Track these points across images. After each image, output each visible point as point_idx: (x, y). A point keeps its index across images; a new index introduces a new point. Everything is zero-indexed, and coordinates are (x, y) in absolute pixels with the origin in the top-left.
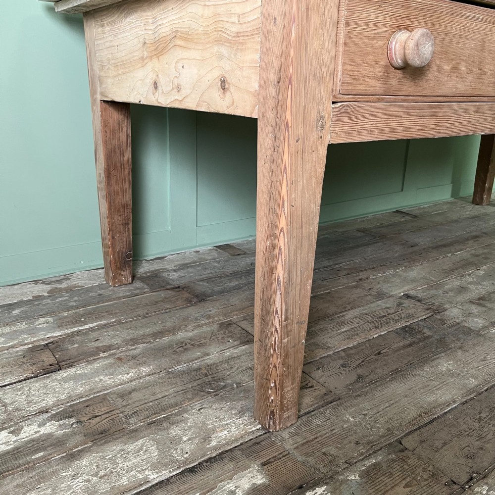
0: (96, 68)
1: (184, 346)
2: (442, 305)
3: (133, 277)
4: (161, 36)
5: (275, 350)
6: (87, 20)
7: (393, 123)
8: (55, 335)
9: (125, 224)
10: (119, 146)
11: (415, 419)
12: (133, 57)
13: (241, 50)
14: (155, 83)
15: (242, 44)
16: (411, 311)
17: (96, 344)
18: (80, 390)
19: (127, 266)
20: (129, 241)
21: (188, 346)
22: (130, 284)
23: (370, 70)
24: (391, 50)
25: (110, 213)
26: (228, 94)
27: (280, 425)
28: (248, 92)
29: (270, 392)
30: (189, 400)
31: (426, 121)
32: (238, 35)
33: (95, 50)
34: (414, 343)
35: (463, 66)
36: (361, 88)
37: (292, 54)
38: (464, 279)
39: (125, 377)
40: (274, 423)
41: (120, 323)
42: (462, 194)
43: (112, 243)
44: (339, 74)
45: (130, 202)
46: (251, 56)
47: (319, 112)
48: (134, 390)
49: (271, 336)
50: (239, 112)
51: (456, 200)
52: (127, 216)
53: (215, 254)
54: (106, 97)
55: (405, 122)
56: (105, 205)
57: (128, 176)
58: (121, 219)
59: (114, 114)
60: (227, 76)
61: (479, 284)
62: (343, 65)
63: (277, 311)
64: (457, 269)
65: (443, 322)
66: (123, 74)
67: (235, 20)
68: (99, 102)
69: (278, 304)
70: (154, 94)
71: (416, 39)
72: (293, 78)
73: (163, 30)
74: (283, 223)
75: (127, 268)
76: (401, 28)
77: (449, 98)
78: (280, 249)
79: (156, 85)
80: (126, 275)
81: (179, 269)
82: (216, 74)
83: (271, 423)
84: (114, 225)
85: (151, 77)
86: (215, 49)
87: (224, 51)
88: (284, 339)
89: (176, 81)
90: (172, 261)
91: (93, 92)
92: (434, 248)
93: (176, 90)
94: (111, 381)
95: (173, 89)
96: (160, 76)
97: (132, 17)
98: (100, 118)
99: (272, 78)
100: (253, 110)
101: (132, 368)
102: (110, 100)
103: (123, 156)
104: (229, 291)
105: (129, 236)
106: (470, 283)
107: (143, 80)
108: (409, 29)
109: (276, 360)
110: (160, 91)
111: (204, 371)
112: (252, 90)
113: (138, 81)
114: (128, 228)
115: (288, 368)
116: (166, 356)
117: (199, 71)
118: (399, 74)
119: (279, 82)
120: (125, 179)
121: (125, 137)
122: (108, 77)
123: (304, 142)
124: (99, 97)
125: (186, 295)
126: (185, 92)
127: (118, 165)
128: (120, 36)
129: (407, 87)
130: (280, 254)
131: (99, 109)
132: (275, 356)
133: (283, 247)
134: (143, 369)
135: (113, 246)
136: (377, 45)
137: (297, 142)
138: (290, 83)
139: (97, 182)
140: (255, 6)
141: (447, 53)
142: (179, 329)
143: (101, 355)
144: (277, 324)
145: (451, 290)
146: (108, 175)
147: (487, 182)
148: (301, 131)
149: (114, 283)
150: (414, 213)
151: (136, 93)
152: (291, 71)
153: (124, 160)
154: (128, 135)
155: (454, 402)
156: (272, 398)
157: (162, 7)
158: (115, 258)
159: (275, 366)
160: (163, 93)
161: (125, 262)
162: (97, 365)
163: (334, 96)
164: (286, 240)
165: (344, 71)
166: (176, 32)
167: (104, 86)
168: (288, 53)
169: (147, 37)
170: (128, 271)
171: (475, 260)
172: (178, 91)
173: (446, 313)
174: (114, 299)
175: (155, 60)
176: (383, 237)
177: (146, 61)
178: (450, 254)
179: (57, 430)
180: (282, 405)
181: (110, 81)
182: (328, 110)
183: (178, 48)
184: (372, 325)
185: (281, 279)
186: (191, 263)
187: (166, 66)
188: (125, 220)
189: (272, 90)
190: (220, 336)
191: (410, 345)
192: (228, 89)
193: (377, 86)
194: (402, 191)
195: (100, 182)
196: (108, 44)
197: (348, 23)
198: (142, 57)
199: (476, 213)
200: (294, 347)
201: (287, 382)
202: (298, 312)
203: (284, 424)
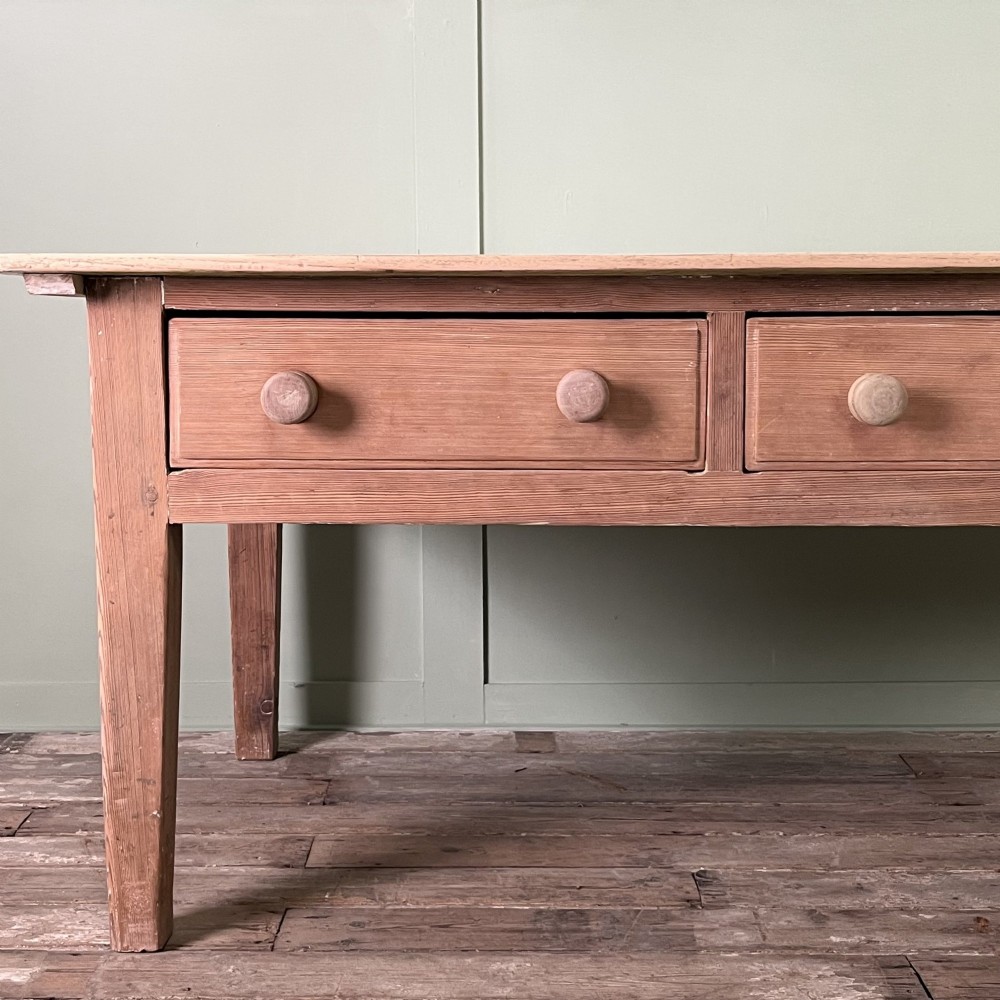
7: (295, 497)
9: (262, 647)
19: (262, 725)
20: (268, 679)
22: (267, 760)
23: (236, 425)
25: (235, 625)
44: (178, 433)
45: (271, 610)
47: (145, 480)
52: (266, 633)
57: (269, 562)
58: (255, 637)
62: (181, 421)
71: (266, 388)
74: (100, 626)
75: (263, 729)
80: (259, 741)
84: (241, 645)
88: (115, 798)
105: (268, 669)
114: (267, 656)
115: (129, 850)
120: (264, 569)
123: (122, 519)
127: (253, 543)
135: (237, 685)
136: (244, 392)
137: (110, 517)
143: (78, 833)
146: (235, 558)
148: (115, 505)
149: (238, 752)
153: (262, 536)
156: (110, 891)
158: (241, 707)
161: (261, 717)
163: (173, 462)
164: (105, 649)
165: (183, 428)
170: (265, 736)
180: (122, 907)
188: (262, 640)
197: (184, 368)
200: (137, 816)
201: (130, 872)
202: (137, 762)
203: (131, 943)
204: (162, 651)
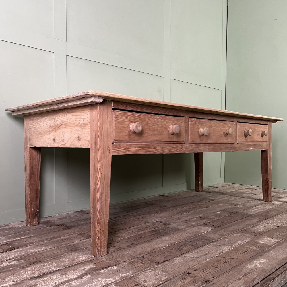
0: (28, 135)
1: (64, 240)
2: (170, 223)
3: (39, 223)
4: (57, 124)
5: (98, 224)
6: (25, 118)
7: (133, 149)
8: (7, 241)
9: (37, 197)
10: (36, 165)
11: (150, 251)
12: (45, 131)
13: (84, 128)
14: (54, 139)
15: (85, 127)
16: (157, 226)
17: (27, 242)
18: (22, 254)
19: (36, 217)
20: (38, 205)
21: (65, 240)
22: (37, 225)
23: (124, 134)
24: (130, 128)
25: (30, 193)
26: (80, 142)
27: (101, 254)
28: (87, 140)
29: (97, 241)
30: (67, 253)
31: (145, 149)
32: (83, 124)
33: (28, 128)
34: (156, 234)
35: (156, 132)
36: (121, 139)
37: (99, 130)
38: (181, 215)
39: (40, 249)
40: (99, 253)
41: (35, 236)
42: (192, 188)
43: (31, 206)
44: (114, 135)
45: (39, 188)
46: (87, 130)
47: (108, 145)
48: (44, 252)
49: (96, 219)
50: (84, 147)
51: (189, 190)
52: (38, 194)
53: (76, 214)
54: (32, 145)
55: (137, 149)
56: (28, 189)
57: (39, 176)
58: (35, 196)
59: (34, 152)
60: (80, 136)
61: (187, 216)
62: (115, 132)
63: (98, 209)
64: (180, 213)
65: (169, 228)
66: (40, 137)
67: (82, 120)
68: (28, 148)
69: (98, 207)
70: (53, 143)
71: (136, 125)
72: (99, 136)
73: (58, 122)
74: (98, 179)
76: (132, 122)
77: (153, 142)
78: (98, 188)
79: (54, 140)
80: (36, 221)
81: (59, 220)
82: (77, 135)
83: (98, 253)
84: (32, 198)
85: (53, 137)
86: (76, 128)
87: (79, 129)
88: (101, 220)
89: (62, 138)
90: (56, 217)
91: (26, 144)
92: (172, 207)
93: (62, 141)
94: (35, 251)
95: (61, 141)
96: (56, 137)
97: (45, 118)
98: (29, 154)
99: (94, 136)
100: (88, 146)
101: (43, 247)
102: (34, 146)
103: (37, 169)
104: (82, 225)
105: (38, 203)
106: (184, 216)
107: (49, 139)
108: (135, 122)
109: (98, 228)
110: (56, 142)
111: (72, 246)
112: (88, 140)
113: (47, 139)
114: (38, 200)
115: (103, 231)
116: (56, 243)
117: (71, 135)
118: (134, 135)
119: (95, 137)
121: (38, 161)
122: (34, 138)
123: (104, 154)
124: (28, 146)
125: (63, 227)
126: (65, 142)
127: (35, 172)
128: (40, 124)
129: (137, 139)
130: (98, 189)
131: (28, 150)
132: (98, 226)
133: (99, 187)
134: (47, 247)
135: (31, 207)
136: (125, 127)
137: (102, 154)
138: (99, 137)
139: (25, 180)
140: (88, 117)
141: (149, 129)
142: (61, 236)
143: (29, 245)
144: (98, 214)
145: (175, 219)
146: (31, 176)
147: (200, 181)
148: (103, 151)
149: (30, 224)
150: (168, 196)
151: (46, 143)
152: (99, 134)
153: (37, 170)
154: (39, 161)
155: (165, 246)
156: (98, 243)
157: (57, 115)
158: (31, 213)
159: (98, 230)
160: (57, 142)
161: (36, 215)
162: (28, 247)
163: (113, 141)
164: (100, 184)
165: (115, 134)
166: (62, 123)
167: (31, 141)
168: (97, 130)
169: (51, 124)
170: (37, 219)
171: (189, 210)
172: (63, 141)
173: (171, 225)
174: (31, 230)
175: (54, 132)
176: (152, 204)
177: (50, 132)
178: (179, 209)
179: (16, 263)
180: (101, 246)
181: (34, 140)
182: (111, 145)
183: (63, 128)
184: (140, 230)
185: (99, 198)
186: (65, 217)
187: (59, 134)
189: (94, 139)
190: (79, 237)
191: (154, 234)
192: (80, 140)
193: (127, 138)
194: (163, 186)
195: (26, 180)
196: (34, 127)
197: (115, 121)
198: (49, 131)
199: (196, 195)
200: (104, 223)
201: (103, 237)
202: (105, 210)
203: (102, 254)
204: (110, 184)
